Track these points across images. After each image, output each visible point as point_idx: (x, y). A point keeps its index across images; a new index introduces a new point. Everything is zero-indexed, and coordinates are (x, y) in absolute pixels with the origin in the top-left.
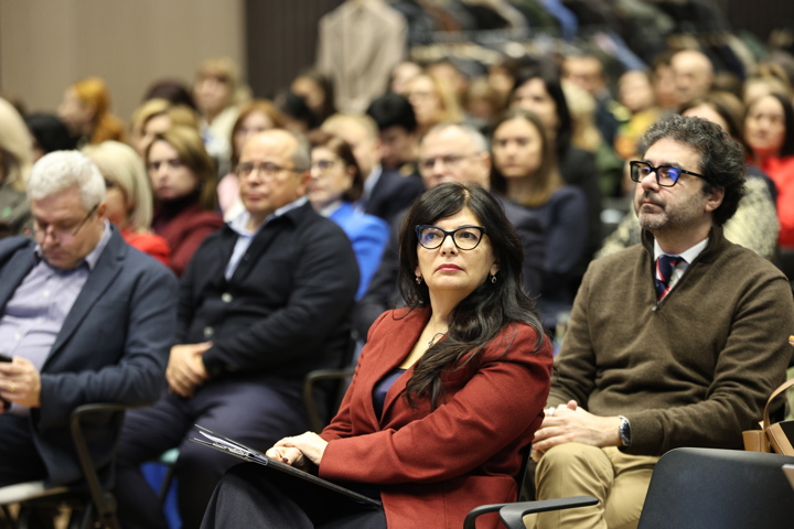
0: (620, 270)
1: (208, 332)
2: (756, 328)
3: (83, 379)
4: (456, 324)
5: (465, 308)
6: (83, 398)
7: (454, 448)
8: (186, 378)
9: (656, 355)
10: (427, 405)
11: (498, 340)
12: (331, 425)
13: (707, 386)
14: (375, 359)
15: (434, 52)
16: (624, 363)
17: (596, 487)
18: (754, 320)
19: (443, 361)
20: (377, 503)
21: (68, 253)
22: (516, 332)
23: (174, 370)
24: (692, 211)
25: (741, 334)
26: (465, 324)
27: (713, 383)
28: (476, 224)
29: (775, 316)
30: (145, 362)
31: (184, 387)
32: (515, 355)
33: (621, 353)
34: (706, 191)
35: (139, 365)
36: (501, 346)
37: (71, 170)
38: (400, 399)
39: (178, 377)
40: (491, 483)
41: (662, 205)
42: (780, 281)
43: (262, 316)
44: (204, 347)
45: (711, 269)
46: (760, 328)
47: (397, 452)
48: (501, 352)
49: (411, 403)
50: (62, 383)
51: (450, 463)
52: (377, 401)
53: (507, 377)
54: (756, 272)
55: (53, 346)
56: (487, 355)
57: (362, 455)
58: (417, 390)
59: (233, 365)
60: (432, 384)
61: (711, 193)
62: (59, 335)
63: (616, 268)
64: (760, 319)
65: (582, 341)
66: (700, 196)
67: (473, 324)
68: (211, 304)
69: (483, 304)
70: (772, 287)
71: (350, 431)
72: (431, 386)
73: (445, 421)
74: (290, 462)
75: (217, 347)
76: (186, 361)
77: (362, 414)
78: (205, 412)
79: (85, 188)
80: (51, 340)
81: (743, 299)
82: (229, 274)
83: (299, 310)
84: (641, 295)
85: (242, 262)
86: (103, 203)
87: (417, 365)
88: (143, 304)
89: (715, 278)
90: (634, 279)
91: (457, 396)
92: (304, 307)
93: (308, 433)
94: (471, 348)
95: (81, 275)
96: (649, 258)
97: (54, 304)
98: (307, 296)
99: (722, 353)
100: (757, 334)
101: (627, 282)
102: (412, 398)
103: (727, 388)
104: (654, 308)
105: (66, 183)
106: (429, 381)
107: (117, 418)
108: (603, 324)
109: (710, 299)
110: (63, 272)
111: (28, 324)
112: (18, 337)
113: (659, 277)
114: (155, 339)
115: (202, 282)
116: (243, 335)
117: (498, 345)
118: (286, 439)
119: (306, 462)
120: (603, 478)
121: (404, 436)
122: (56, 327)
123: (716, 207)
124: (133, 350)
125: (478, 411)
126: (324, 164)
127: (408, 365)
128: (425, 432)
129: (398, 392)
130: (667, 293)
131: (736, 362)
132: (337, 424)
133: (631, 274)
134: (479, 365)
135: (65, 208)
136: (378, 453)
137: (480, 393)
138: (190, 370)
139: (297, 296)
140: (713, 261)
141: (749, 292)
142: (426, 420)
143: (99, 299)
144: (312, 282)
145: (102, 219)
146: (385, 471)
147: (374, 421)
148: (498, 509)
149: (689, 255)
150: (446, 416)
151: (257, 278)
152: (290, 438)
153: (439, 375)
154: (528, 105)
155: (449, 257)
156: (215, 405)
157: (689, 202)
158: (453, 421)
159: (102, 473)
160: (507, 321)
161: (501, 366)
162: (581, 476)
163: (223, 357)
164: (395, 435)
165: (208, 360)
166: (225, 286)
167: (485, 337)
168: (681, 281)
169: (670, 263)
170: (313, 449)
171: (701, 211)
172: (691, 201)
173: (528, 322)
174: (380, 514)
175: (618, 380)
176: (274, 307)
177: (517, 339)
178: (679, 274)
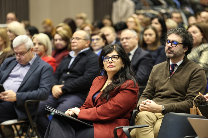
0: (161, 68)
1: (63, 82)
2: (196, 82)
3: (27, 94)
4: (114, 80)
5: (116, 76)
6: (27, 98)
7: (112, 112)
8: (57, 93)
9: (170, 89)
10: (106, 101)
11: (124, 84)
12: (83, 106)
13: (184, 97)
14: (94, 89)
15: (142, 12)
16: (161, 91)
17: (151, 122)
18: (196, 80)
19: (110, 89)
20: (92, 126)
21: (24, 61)
22: (129, 82)
23: (54, 91)
24: (180, 53)
25: (192, 84)
26: (116, 80)
27: (186, 96)
28: (117, 54)
29: (201, 79)
30: (44, 89)
31: (57, 96)
32: (128, 88)
33: (161, 88)
34: (184, 47)
35: (42, 90)
36: (125, 85)
37: (22, 39)
38: (99, 99)
39: (55, 93)
40: (122, 121)
41: (173, 52)
42: (202, 70)
43: (77, 78)
44: (62, 86)
45: (184, 67)
46: (197, 82)
47: (97, 113)
48: (125, 87)
49: (101, 100)
50: (22, 95)
51: (111, 116)
52: (93, 99)
53: (126, 94)
54: (196, 68)
55: (21, 85)
56: (121, 88)
57: (89, 113)
58: (103, 97)
59: (69, 90)
60: (107, 95)
61: (185, 48)
62: (22, 82)
63: (160, 67)
64: (197, 80)
65: (151, 86)
66: (182, 49)
67: (118, 80)
68: (64, 75)
69: (120, 75)
70: (200, 72)
71: (87, 107)
72: (107, 96)
73: (110, 105)
74: (70, 115)
75: (65, 86)
76: (57, 89)
77: (90, 103)
78: (62, 102)
79: (26, 44)
80: (20, 83)
81: (193, 75)
82: (69, 67)
83: (86, 76)
84: (166, 74)
85: (72, 64)
86: (32, 48)
87: (103, 91)
88: (44, 74)
89: (185, 69)
90: (165, 70)
91: (113, 99)
92: (87, 76)
93: (76, 108)
94: (118, 86)
95: (28, 67)
96: (168, 64)
97: (21, 74)
98: (88, 73)
99: (188, 89)
100: (197, 84)
101: (163, 71)
102: (102, 99)
103: (190, 98)
104: (170, 77)
105: (21, 43)
106: (106, 95)
107: (37, 104)
108: (156, 81)
109: (184, 75)
110: (23, 66)
111: (14, 79)
112: (12, 82)
113: (171, 69)
114: (47, 83)
115: (62, 69)
116: (72, 83)
117: (124, 85)
118: (70, 109)
119: (75, 115)
120: (153, 120)
121: (99, 109)
122: (22, 80)
123: (186, 51)
124: (41, 86)
125: (118, 102)
126: (97, 39)
127: (101, 91)
128: (105, 108)
129: (99, 97)
130: (173, 73)
131: (191, 91)
132: (84, 106)
133: (164, 69)
134: (119, 90)
135: (21, 49)
136: (93, 113)
137: (119, 97)
138: (58, 91)
139: (86, 73)
140: (185, 65)
141: (194, 73)
142: (105, 105)
143: (33, 73)
144: (90, 69)
145: (32, 52)
146: (94, 118)
147: (92, 105)
148: (122, 128)
149: (179, 64)
150: (110, 104)
151: (76, 68)
152: (71, 109)
153: (109, 93)
154: (154, 25)
155: (110, 63)
156: (64, 101)
157: (179, 50)
158: (112, 105)
159: (33, 117)
160: (127, 79)
161: (125, 91)
162: (147, 120)
163: (67, 88)
164: (97, 108)
165: (63, 89)
166: (68, 70)
167: (121, 83)
168: (177, 70)
169: (174, 66)
170: (77, 112)
171: (182, 53)
172: (180, 50)
173: (132, 79)
174: (92, 129)
175: (160, 95)
176: (80, 75)
177: (129, 84)
178: (176, 68)
